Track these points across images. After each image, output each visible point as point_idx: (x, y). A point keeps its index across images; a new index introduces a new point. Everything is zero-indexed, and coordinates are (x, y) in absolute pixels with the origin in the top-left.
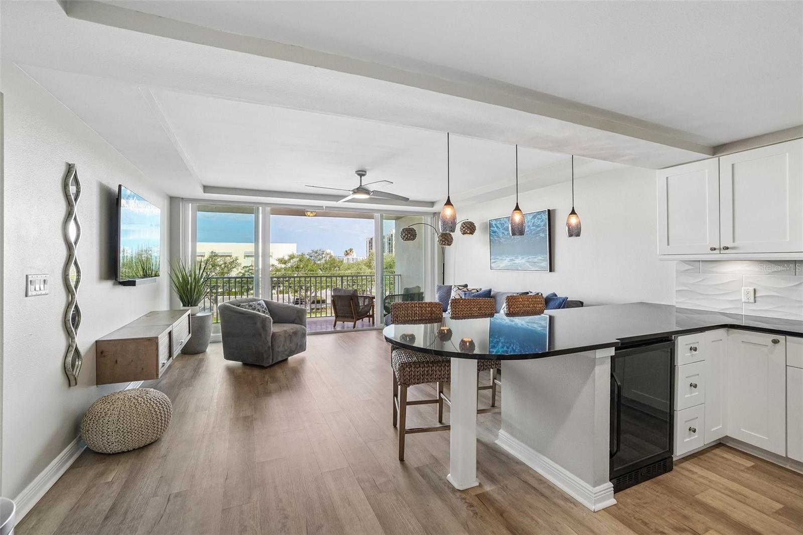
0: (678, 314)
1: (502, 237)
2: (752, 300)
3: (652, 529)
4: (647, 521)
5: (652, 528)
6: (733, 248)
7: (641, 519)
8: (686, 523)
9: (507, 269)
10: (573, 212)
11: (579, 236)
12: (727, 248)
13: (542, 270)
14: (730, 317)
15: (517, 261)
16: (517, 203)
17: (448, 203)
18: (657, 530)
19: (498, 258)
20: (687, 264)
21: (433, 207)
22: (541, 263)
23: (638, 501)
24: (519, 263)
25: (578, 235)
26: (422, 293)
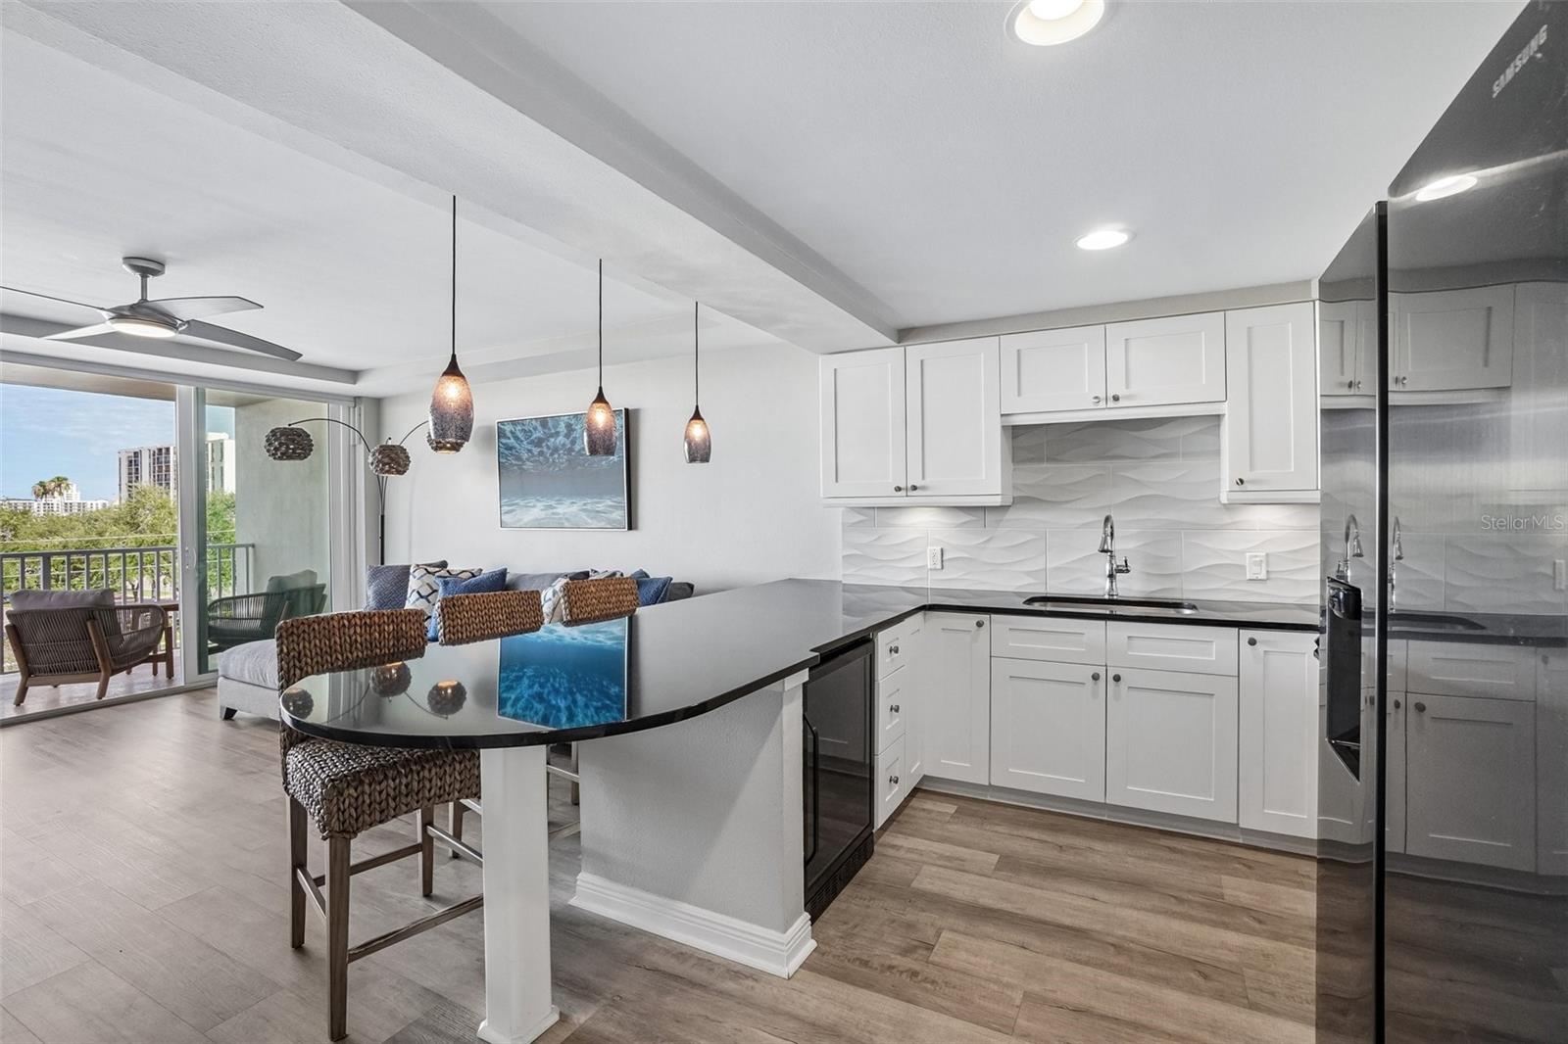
0: (847, 594)
1: (528, 460)
2: (939, 566)
3: (876, 969)
4: (865, 958)
5: (875, 966)
6: (923, 488)
7: (858, 959)
8: (913, 936)
9: (539, 525)
10: (697, 416)
11: (708, 461)
12: (915, 488)
13: (614, 526)
14: (913, 593)
15: (561, 509)
16: (601, 388)
17: (453, 370)
18: (883, 965)
19: (516, 504)
20: (859, 513)
21: (355, 383)
22: (611, 512)
23: (845, 927)
24: (565, 514)
25: (705, 459)
26: (323, 587)
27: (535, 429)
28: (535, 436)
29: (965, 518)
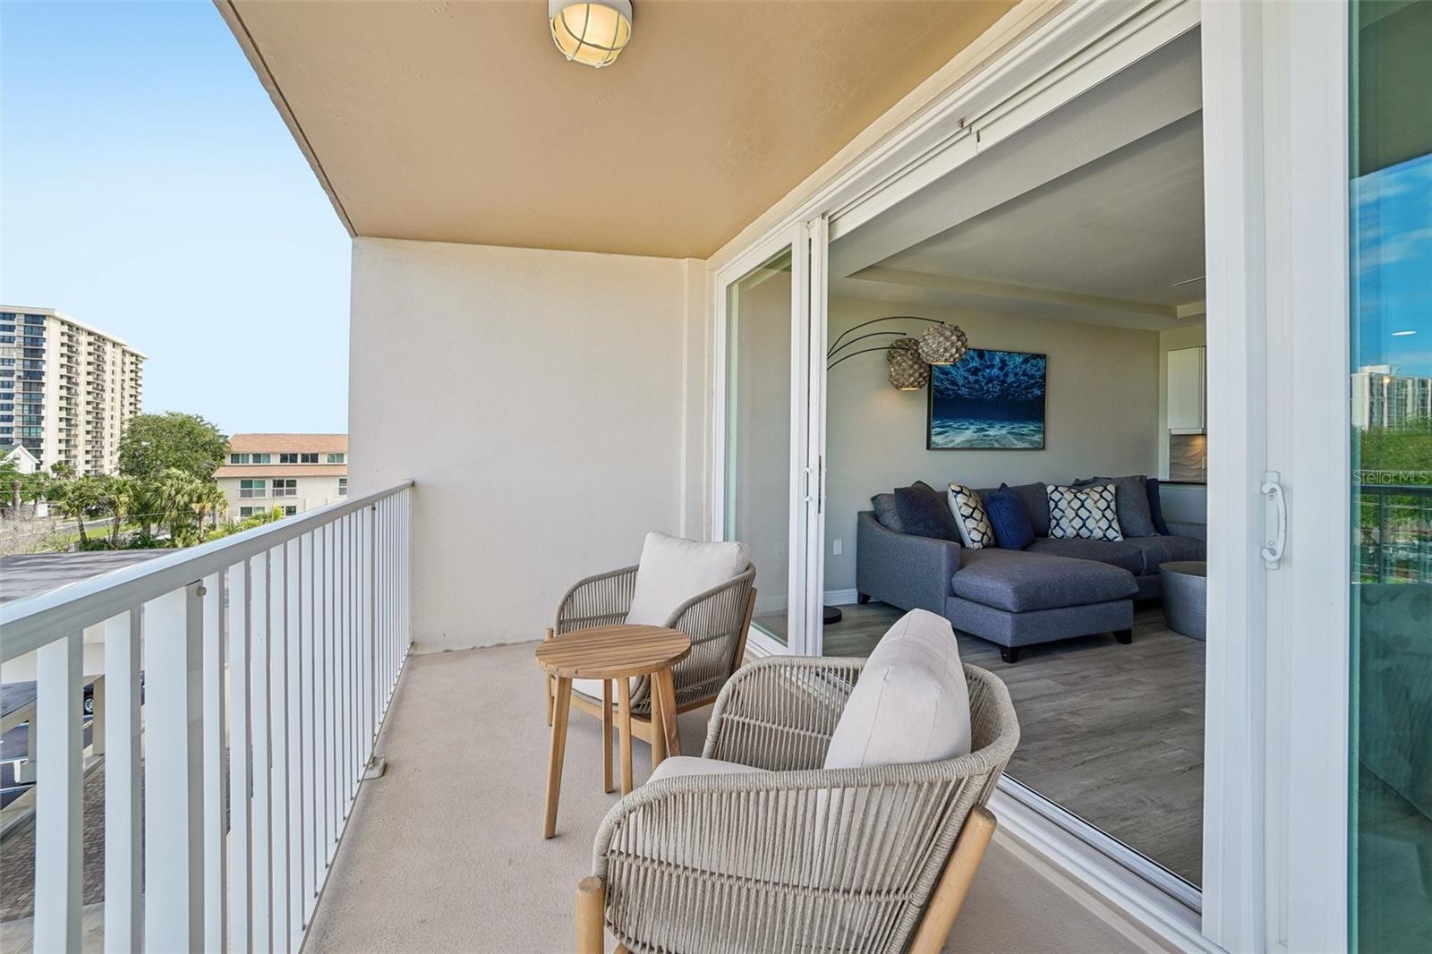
1: (964, 386)
15: (992, 432)
27: (972, 358)
28: (971, 365)
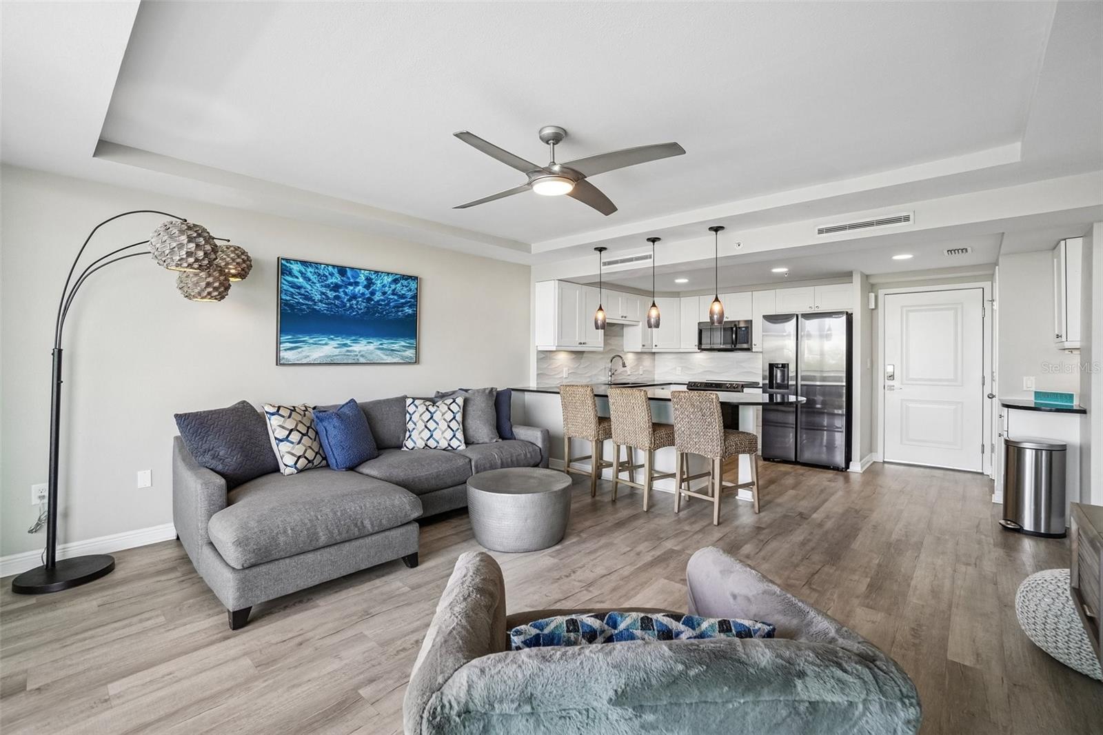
2: (567, 376)
12: (584, 343)
20: (542, 353)
29: (574, 356)
